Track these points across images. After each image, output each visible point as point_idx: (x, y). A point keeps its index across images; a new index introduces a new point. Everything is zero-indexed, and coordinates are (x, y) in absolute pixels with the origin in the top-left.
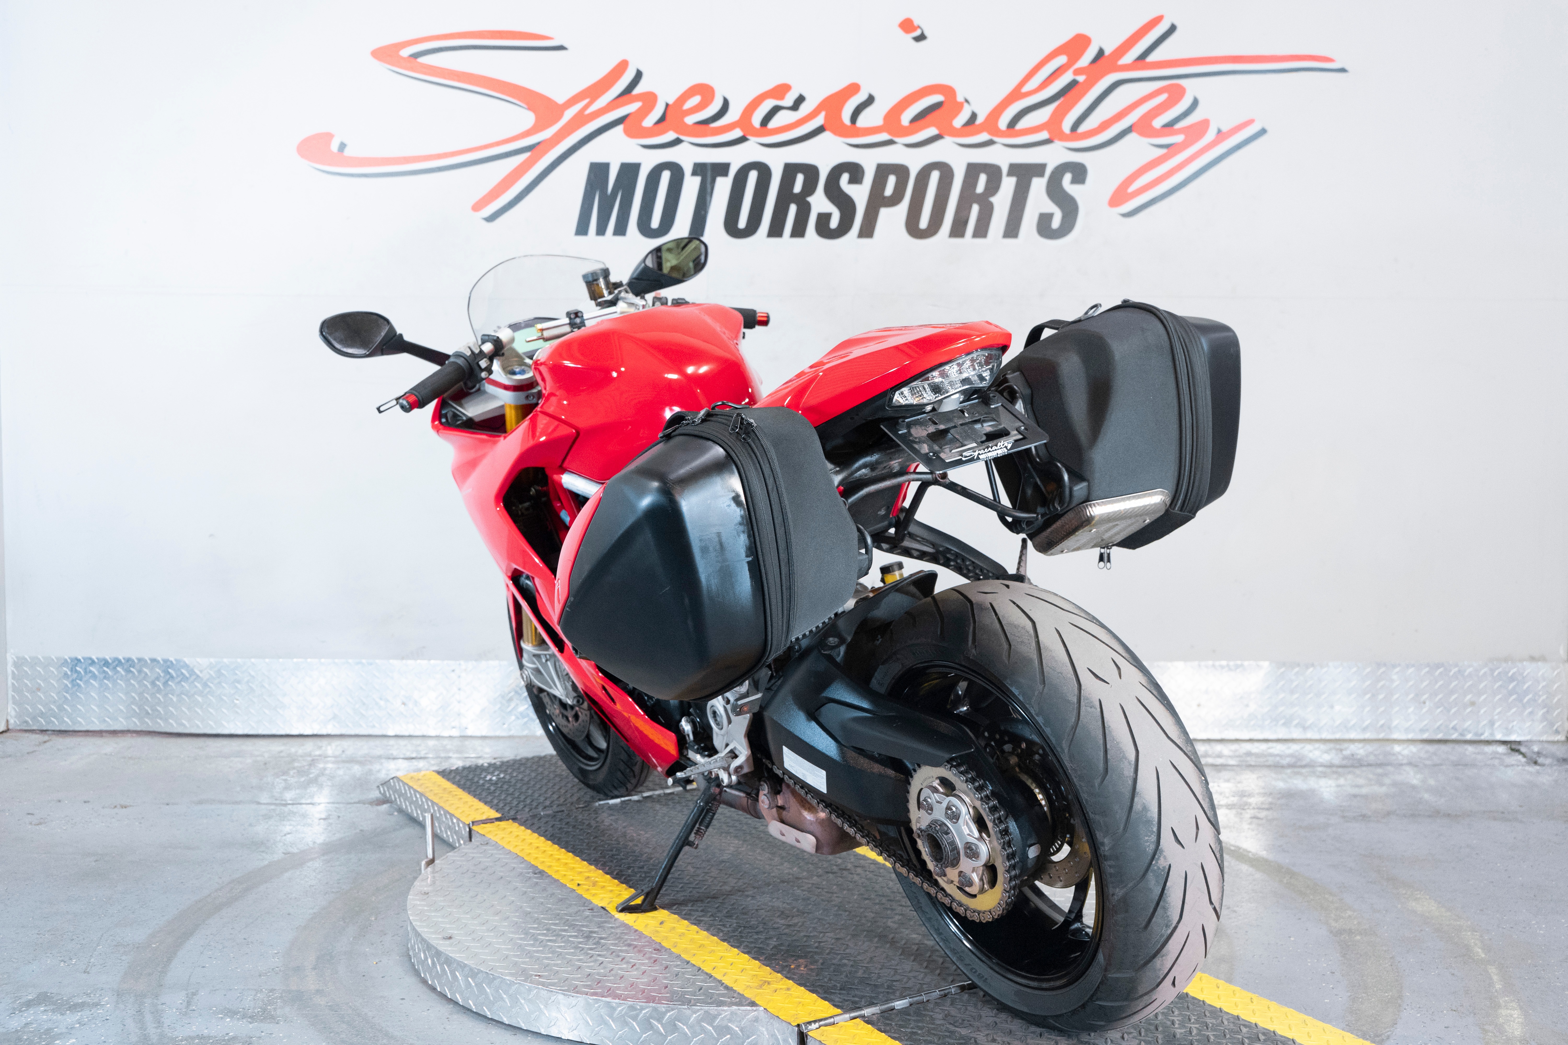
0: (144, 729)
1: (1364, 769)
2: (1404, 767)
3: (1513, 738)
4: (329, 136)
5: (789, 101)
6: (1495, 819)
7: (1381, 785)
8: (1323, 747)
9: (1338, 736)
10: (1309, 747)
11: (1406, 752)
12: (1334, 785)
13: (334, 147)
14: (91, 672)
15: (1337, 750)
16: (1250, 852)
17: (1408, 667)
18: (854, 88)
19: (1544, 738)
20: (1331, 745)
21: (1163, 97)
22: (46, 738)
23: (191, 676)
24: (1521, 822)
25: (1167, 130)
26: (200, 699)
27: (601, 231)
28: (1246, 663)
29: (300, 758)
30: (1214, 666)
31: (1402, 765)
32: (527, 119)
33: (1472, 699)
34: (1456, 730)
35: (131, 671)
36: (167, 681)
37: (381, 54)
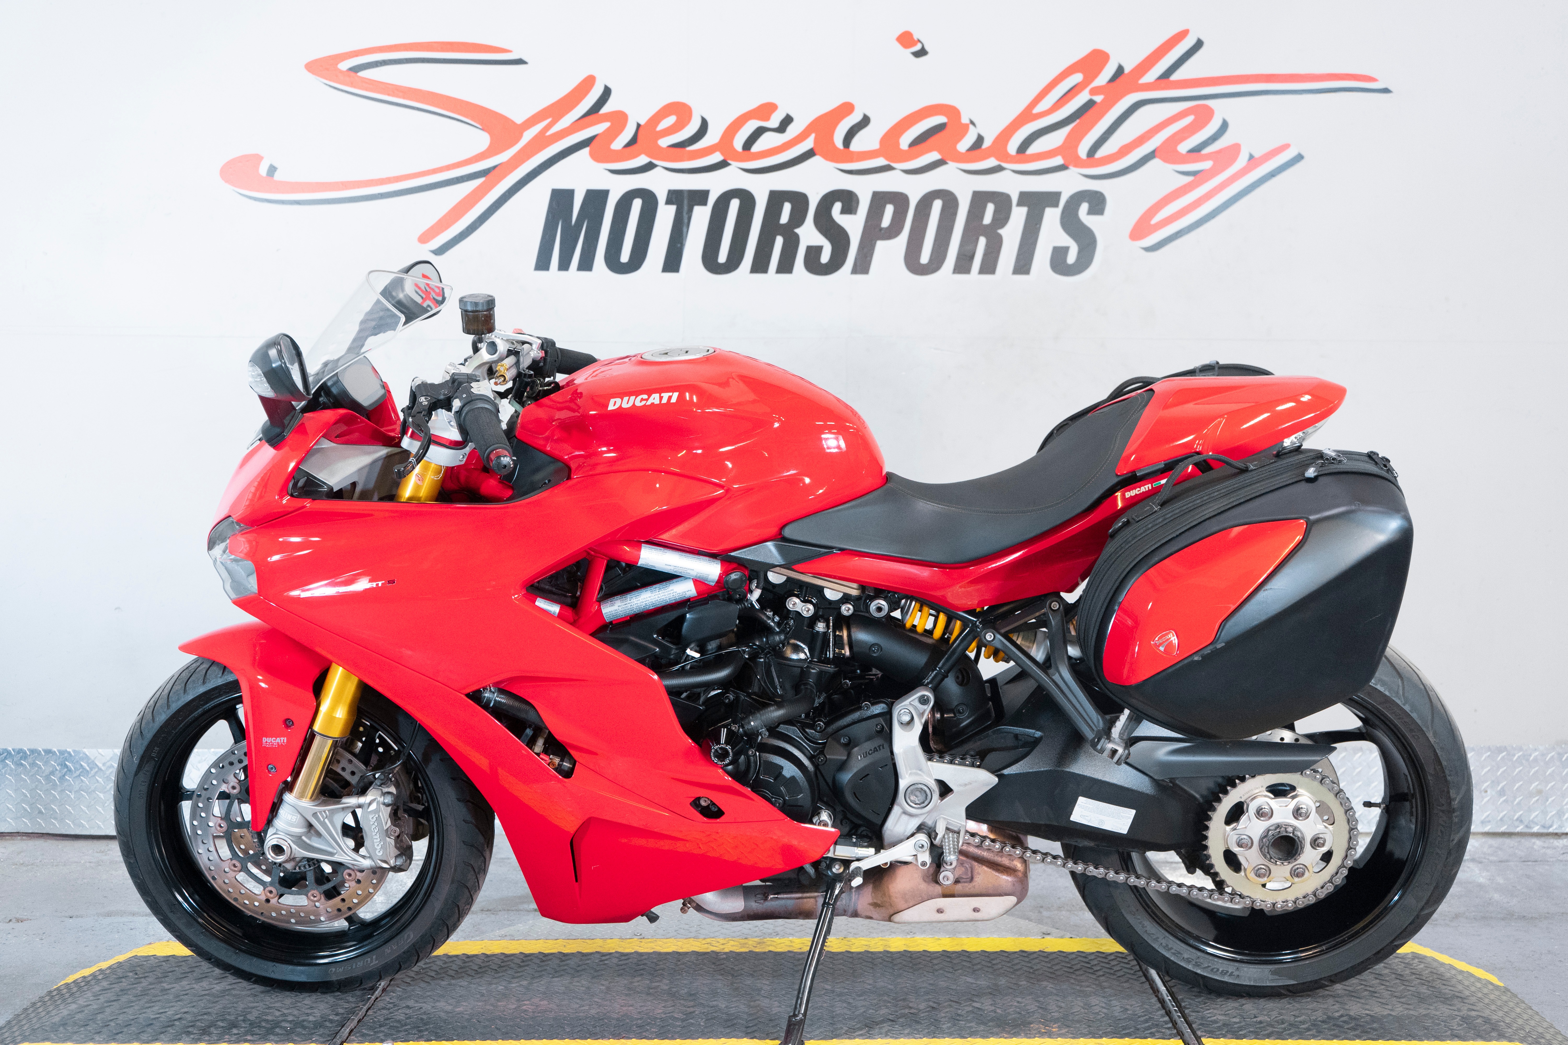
0: (36, 831)
4: (258, 158)
5: (774, 121)
13: (263, 170)
18: (847, 108)
21: (1190, 119)
23: (91, 769)
25: (1194, 155)
27: (564, 265)
32: (481, 140)
33: (1539, 787)
34: (1521, 821)
35: (22, 764)
36: (64, 776)
37: (316, 67)
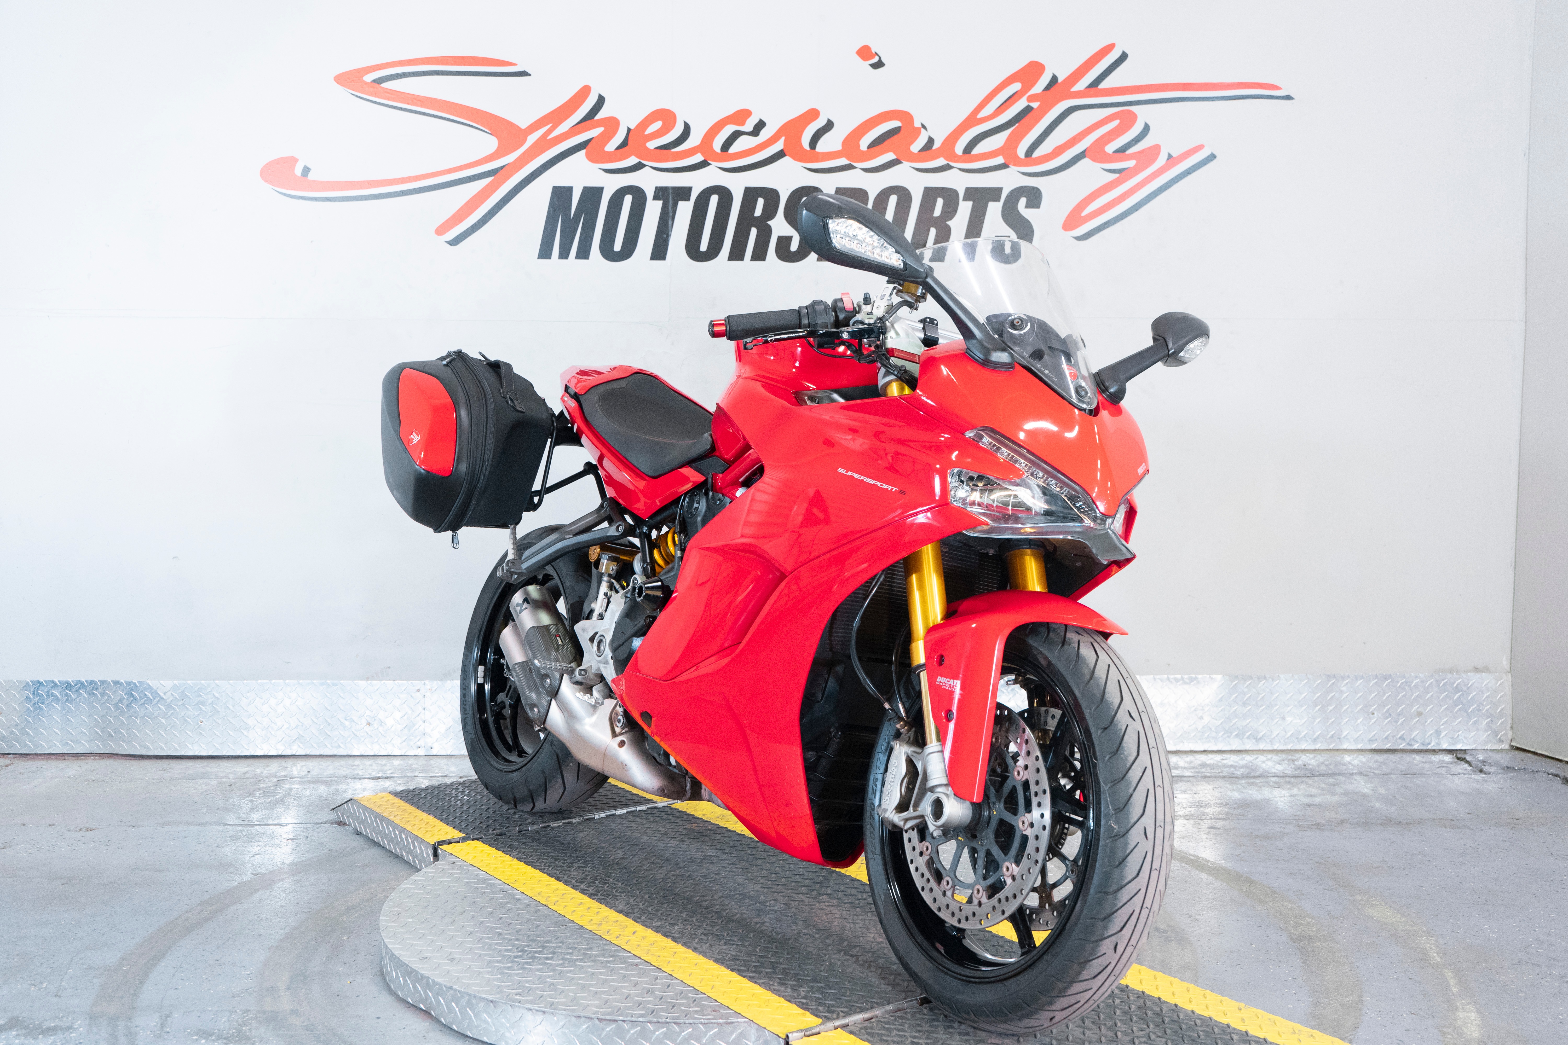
0: (107, 752)
1: (1316, 778)
2: (1355, 777)
3: (1458, 747)
4: (293, 160)
5: (749, 126)
6: (1445, 827)
7: (1334, 794)
8: (1275, 758)
9: (1289, 747)
10: (1262, 758)
11: (1356, 762)
12: (1288, 795)
13: (298, 171)
14: (53, 695)
15: (1289, 760)
16: (1209, 861)
17: (1356, 678)
18: (813, 114)
19: (1489, 747)
20: (1283, 756)
21: (1116, 123)
22: (8, 762)
23: (154, 698)
24: (1470, 829)
25: (1120, 155)
26: (163, 721)
27: (564, 254)
28: (1200, 676)
29: (265, 779)
30: (1168, 679)
31: (1352, 774)
33: (1419, 710)
34: (1404, 739)
35: (94, 694)
36: (130, 704)
37: (345, 80)
